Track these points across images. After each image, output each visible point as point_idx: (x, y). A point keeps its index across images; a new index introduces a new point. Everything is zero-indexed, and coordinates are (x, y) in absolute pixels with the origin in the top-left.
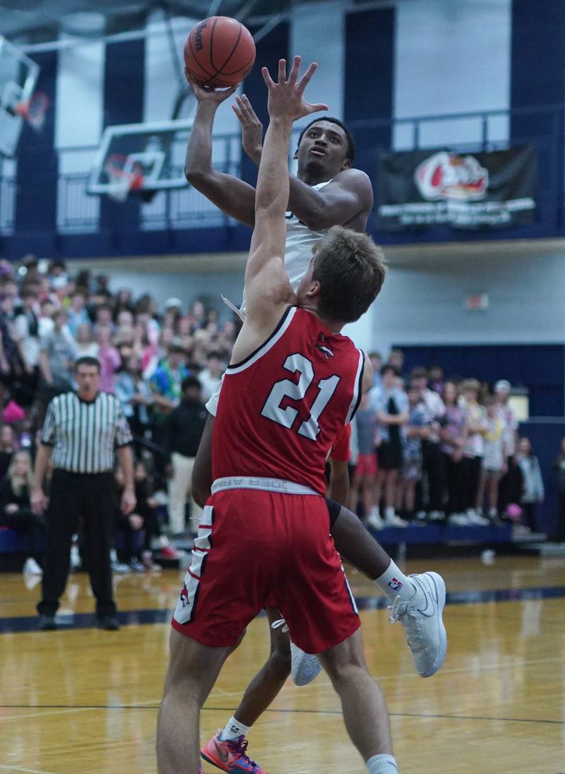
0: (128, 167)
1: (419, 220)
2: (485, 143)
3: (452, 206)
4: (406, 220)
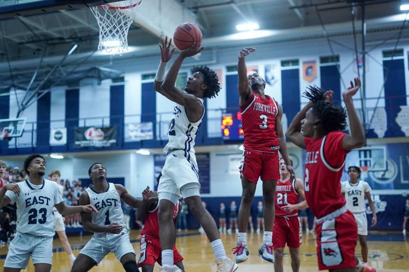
0: (4, 131)
1: (86, 145)
2: (103, 125)
3: (94, 142)
4: (82, 145)
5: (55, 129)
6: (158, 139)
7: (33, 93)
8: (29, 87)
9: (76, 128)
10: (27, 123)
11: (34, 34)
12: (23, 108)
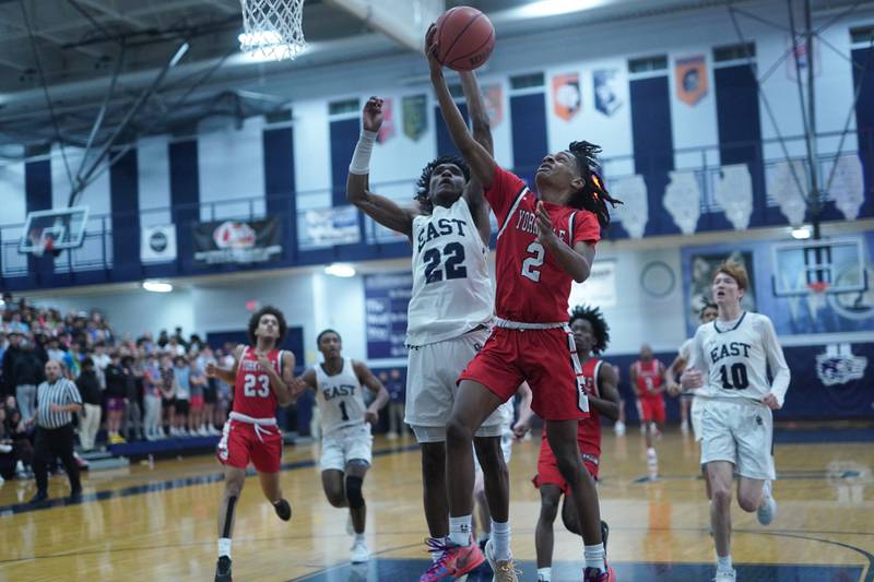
0: (43, 236)
1: (218, 261)
2: (252, 215)
3: (235, 253)
4: (210, 261)
5: (152, 227)
6: (370, 240)
7: (100, 152)
8: (90, 140)
9: (194, 224)
10: (92, 218)
11: (95, 23)
12: (80, 186)
